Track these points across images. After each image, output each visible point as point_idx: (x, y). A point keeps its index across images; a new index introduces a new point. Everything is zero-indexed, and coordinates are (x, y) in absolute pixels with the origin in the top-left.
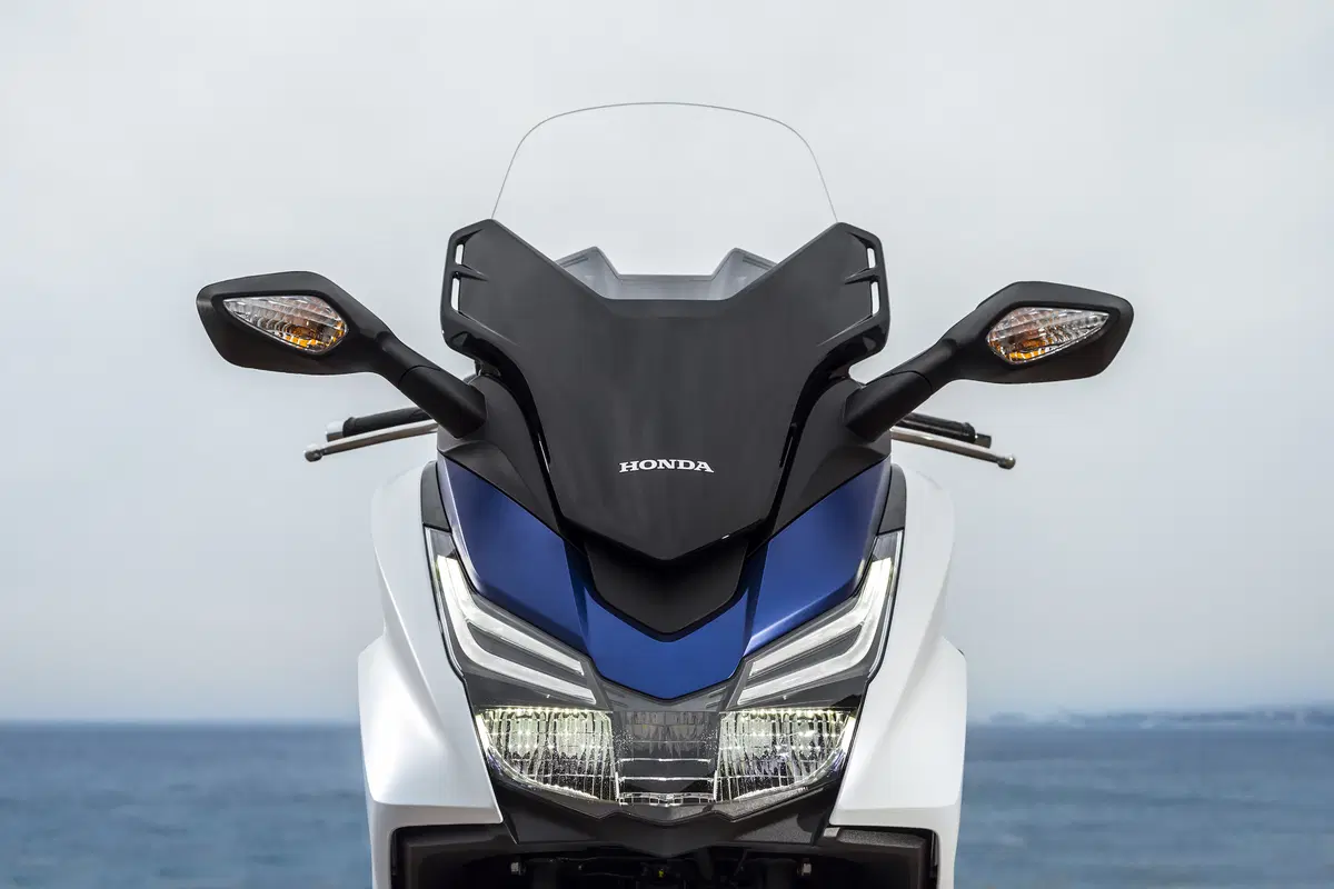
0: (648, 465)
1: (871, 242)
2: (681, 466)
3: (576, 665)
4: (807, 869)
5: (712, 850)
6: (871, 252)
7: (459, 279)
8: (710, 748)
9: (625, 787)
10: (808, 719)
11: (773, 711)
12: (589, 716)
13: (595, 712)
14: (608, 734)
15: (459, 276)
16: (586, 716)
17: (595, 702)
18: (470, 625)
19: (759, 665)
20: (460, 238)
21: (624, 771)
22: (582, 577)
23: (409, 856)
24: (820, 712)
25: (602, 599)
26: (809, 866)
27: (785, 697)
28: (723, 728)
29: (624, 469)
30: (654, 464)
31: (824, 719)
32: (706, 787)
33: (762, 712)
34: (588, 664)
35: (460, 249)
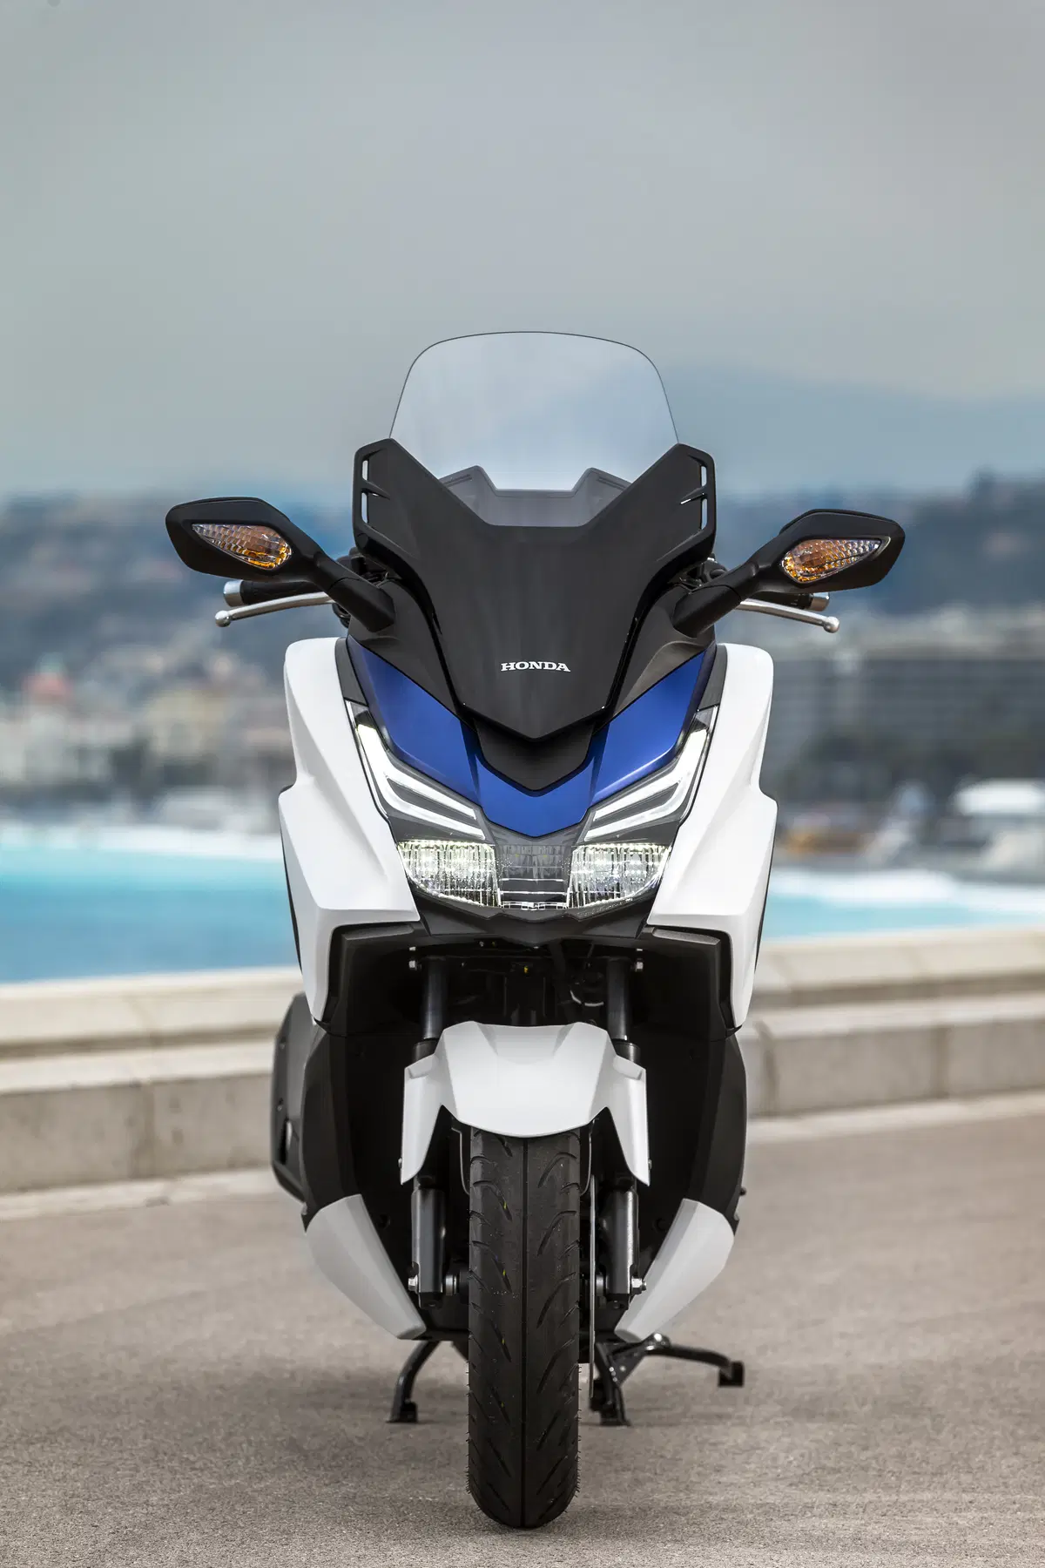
0: (522, 666)
1: (705, 460)
2: (547, 667)
3: (470, 812)
4: (640, 966)
5: (565, 944)
6: (704, 470)
7: (367, 494)
8: (563, 872)
9: (504, 898)
10: (637, 851)
11: (612, 846)
12: (476, 848)
13: (480, 845)
14: (492, 861)
15: (367, 492)
16: (473, 848)
17: (484, 838)
18: (389, 780)
19: (600, 813)
20: (364, 454)
21: (503, 886)
22: (473, 748)
23: (345, 947)
24: (647, 846)
25: (489, 765)
26: (641, 964)
27: (618, 836)
28: (574, 858)
29: (504, 669)
30: (527, 665)
31: (650, 851)
32: (563, 899)
33: (604, 846)
34: (479, 812)
35: (365, 464)
